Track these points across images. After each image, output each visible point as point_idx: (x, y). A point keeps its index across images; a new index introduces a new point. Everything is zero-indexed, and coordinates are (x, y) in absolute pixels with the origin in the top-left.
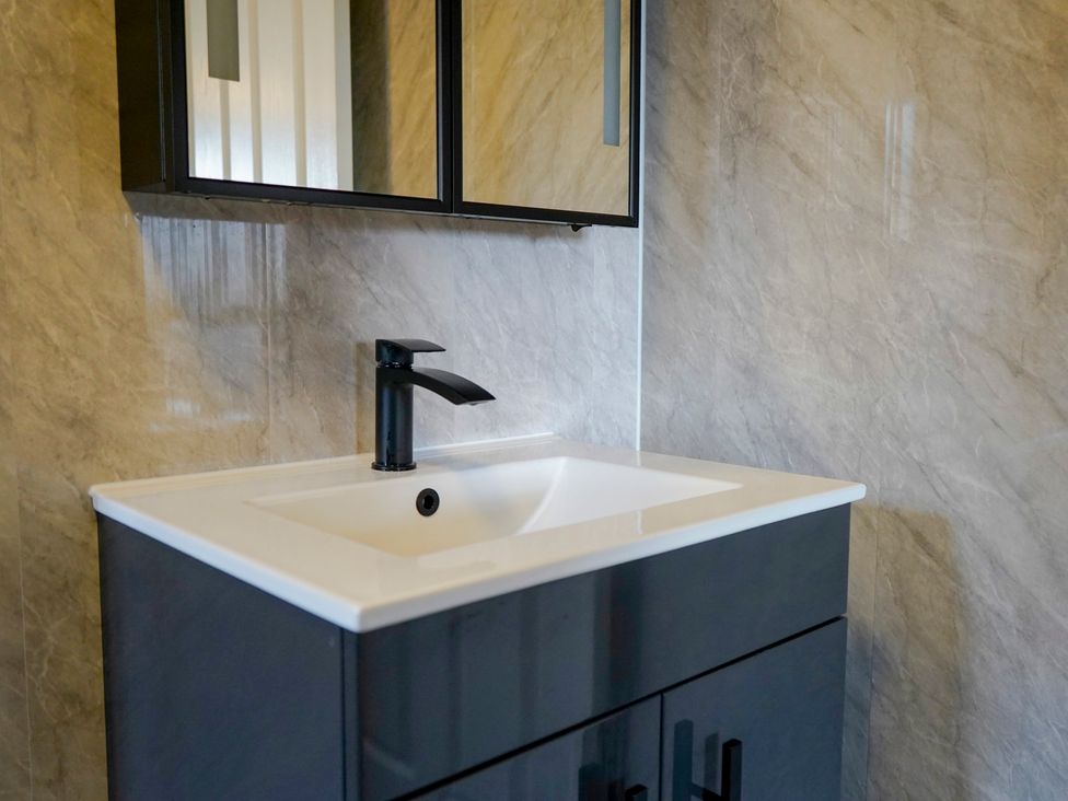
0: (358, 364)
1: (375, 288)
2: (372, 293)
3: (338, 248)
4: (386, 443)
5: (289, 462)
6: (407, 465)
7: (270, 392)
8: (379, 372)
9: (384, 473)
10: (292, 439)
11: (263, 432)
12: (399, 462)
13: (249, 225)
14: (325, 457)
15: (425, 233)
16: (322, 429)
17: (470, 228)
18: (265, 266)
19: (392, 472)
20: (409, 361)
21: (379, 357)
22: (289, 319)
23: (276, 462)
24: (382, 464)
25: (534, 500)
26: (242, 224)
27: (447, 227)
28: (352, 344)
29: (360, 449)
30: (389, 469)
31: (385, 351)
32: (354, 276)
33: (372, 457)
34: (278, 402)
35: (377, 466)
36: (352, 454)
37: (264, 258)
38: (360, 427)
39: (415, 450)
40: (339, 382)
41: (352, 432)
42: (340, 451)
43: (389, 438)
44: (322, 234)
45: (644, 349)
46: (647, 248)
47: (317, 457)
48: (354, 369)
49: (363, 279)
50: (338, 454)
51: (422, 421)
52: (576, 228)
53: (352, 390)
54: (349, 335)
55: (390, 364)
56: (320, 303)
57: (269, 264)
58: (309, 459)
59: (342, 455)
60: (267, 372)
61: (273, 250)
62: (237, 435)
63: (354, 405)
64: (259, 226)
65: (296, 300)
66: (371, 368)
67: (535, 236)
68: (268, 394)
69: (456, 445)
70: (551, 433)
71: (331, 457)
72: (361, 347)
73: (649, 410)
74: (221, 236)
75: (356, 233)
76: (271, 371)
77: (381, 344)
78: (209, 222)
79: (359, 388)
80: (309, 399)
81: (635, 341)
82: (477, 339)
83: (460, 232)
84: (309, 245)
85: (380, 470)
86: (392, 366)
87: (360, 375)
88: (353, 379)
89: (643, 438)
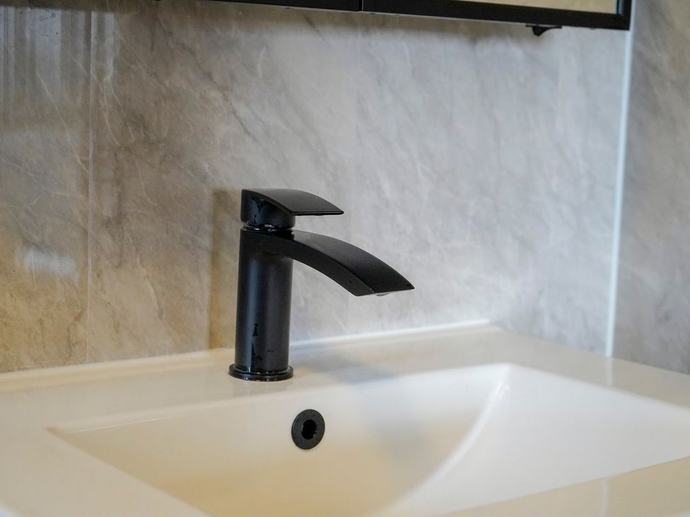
0: (214, 219)
1: (243, 111)
2: (237, 118)
3: (193, 53)
4: (250, 339)
5: (112, 359)
6: (280, 372)
7: (90, 260)
8: (245, 235)
9: (245, 384)
10: (117, 327)
11: (78, 318)
12: (268, 366)
13: (68, 13)
14: (163, 353)
15: (318, 32)
16: (161, 313)
17: (383, 25)
18: (88, 80)
19: (258, 383)
20: (290, 224)
21: (245, 216)
22: (121, 157)
23: (95, 361)
24: (245, 369)
25: (460, 426)
26: (58, 13)
27: (352, 24)
28: (207, 192)
29: (213, 342)
30: (254, 377)
31: (255, 209)
32: (214, 94)
33: (229, 355)
34: (99, 276)
35: (237, 372)
36: (201, 349)
37: (88, 69)
38: (215, 309)
39: (292, 343)
40: (187, 247)
41: (203, 319)
42: (184, 345)
43: (255, 334)
44: (171, 34)
45: (626, 201)
46: (637, 54)
47: (152, 354)
48: (208, 228)
49: (226, 99)
50: (180, 349)
51: (302, 303)
52: (538, 32)
53: (205, 259)
54: (204, 179)
55: (261, 226)
56: (165, 134)
57: (93, 76)
58: (140, 356)
59: (188, 351)
60: (85, 232)
61: (101, 56)
62: (41, 322)
63: (207, 280)
64: (82, 15)
65: (130, 129)
66: (234, 228)
67: (474, 37)
68: (86, 263)
69: (348, 337)
70: (484, 321)
71: (171, 353)
72: (220, 196)
73: (628, 288)
74: (28, 36)
75: (218, 31)
76: (90, 231)
77: (250, 197)
78: (11, 10)
79: (215, 255)
80: (144, 271)
81: (613, 188)
82: (387, 185)
83: (367, 31)
84: (152, 49)
85: (241, 377)
86: (264, 230)
87: (217, 237)
88: (206, 242)
89: (618, 330)
